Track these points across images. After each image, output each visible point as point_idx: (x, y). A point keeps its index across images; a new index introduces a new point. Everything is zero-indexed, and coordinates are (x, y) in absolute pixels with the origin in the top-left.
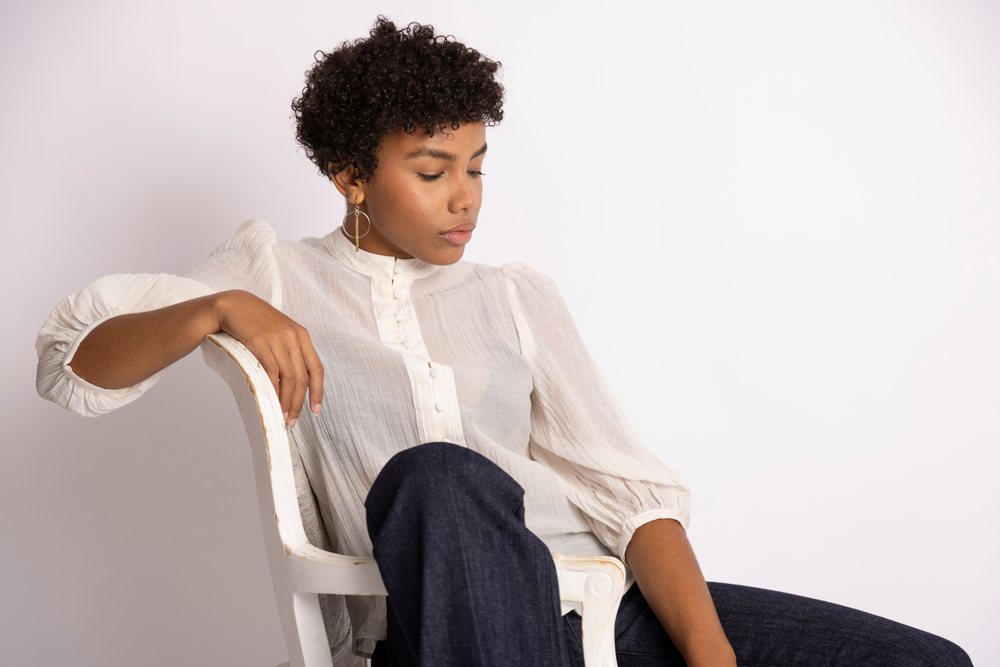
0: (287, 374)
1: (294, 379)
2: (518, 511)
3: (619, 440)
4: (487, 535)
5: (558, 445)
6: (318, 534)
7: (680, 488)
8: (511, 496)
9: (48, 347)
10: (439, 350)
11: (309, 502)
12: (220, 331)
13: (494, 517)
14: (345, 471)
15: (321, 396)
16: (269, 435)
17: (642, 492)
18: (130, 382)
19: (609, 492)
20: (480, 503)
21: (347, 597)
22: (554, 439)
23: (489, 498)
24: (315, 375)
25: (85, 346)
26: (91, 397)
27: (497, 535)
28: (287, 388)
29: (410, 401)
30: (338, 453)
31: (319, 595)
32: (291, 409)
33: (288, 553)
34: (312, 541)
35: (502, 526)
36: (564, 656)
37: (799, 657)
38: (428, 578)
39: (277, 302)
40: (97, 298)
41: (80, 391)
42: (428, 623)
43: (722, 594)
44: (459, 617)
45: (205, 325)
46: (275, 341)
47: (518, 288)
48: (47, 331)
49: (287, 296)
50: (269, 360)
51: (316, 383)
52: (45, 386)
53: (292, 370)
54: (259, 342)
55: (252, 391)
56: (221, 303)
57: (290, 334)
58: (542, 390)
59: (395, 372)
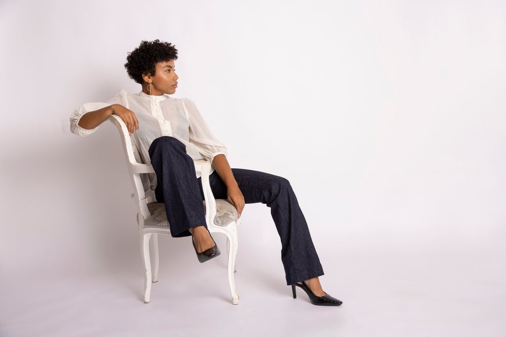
1: (131, 124)
2: (185, 151)
3: (210, 137)
4: (178, 156)
5: (196, 139)
7: (224, 147)
9: (73, 120)
10: (166, 117)
12: (113, 114)
13: (179, 152)
14: (145, 147)
15: (138, 127)
16: (125, 137)
17: (215, 148)
18: (93, 128)
19: (208, 149)
20: (175, 149)
21: (148, 174)
22: (195, 137)
23: (177, 147)
24: (136, 123)
25: (81, 120)
26: (84, 132)
27: (180, 156)
28: (130, 126)
29: (160, 129)
30: (144, 143)
31: (140, 174)
32: (130, 131)
33: (132, 164)
34: (137, 161)
35: (181, 154)
36: (197, 183)
37: (251, 184)
38: (164, 166)
39: (128, 107)
40: (83, 108)
41: (81, 131)
42: (164, 177)
43: (234, 171)
44: (172, 175)
45: (109, 112)
46: (126, 115)
47: (185, 103)
48: (72, 117)
49: (130, 106)
50: (125, 119)
51: (137, 125)
52: (72, 130)
53: (131, 122)
54: (122, 115)
55: (121, 126)
56: (112, 107)
57: (130, 114)
58: (191, 126)
59: (156, 123)
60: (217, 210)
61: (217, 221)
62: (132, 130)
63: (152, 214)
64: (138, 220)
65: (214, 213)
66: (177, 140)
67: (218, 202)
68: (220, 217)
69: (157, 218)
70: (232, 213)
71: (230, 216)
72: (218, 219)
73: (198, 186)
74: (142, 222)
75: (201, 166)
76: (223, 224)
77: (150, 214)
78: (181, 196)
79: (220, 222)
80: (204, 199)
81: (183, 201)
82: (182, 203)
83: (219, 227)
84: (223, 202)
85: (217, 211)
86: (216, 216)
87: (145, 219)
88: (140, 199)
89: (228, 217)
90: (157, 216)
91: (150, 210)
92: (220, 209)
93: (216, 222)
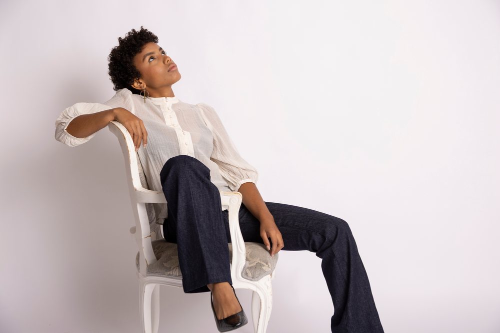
0: (136, 134)
1: (138, 136)
2: (209, 177)
4: (198, 183)
6: (145, 185)
7: (255, 172)
8: (206, 172)
9: (60, 124)
11: (143, 175)
12: (115, 120)
13: (200, 178)
15: (146, 141)
16: (130, 153)
17: (244, 173)
18: (85, 136)
20: (196, 174)
21: (154, 204)
23: (199, 172)
24: (145, 135)
25: (71, 124)
26: (72, 140)
27: (201, 184)
28: (136, 138)
29: (177, 142)
31: (146, 204)
32: (137, 145)
33: (136, 190)
35: (203, 181)
36: (222, 221)
37: (296, 224)
39: (133, 112)
40: (76, 110)
41: (69, 138)
42: (179, 211)
44: (189, 209)
45: (110, 118)
46: (132, 124)
48: (59, 119)
49: (136, 111)
50: (130, 129)
51: (145, 138)
52: (57, 137)
53: (138, 133)
54: (127, 123)
55: (125, 139)
56: (115, 111)
57: (137, 122)
58: (216, 139)
59: (173, 134)
60: (247, 257)
61: (247, 274)
62: (138, 144)
63: (158, 258)
64: (138, 265)
65: (243, 262)
66: (199, 162)
67: (248, 247)
68: (251, 267)
69: (165, 264)
70: (267, 263)
71: (264, 268)
72: (248, 271)
73: (223, 226)
74: (143, 267)
75: (229, 198)
76: (253, 278)
77: (155, 258)
78: (200, 238)
79: (250, 275)
80: (229, 240)
81: (203, 246)
82: (200, 249)
83: (248, 281)
84: (256, 248)
85: (247, 259)
86: (245, 265)
87: (148, 264)
88: (143, 237)
89: (261, 269)
90: (166, 262)
91: (155, 252)
92: (250, 256)
93: (245, 274)
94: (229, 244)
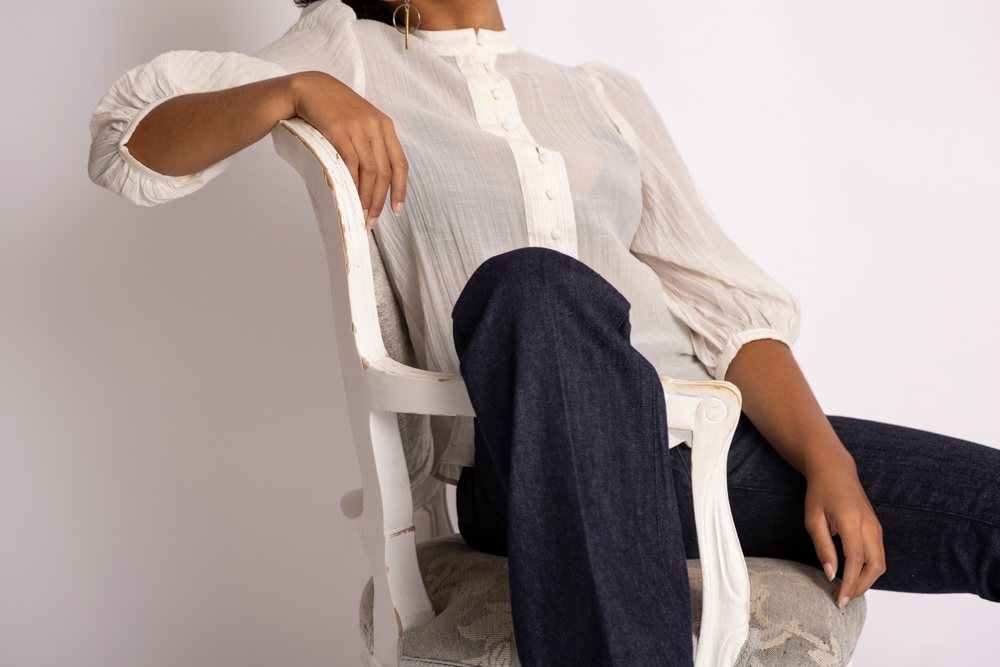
0: (367, 167)
1: (375, 173)
2: (624, 328)
4: (587, 352)
6: (398, 347)
8: (616, 311)
9: (105, 125)
12: (295, 117)
13: (595, 333)
15: (404, 193)
16: (347, 235)
18: (193, 170)
19: (717, 307)
20: (581, 317)
23: (590, 311)
24: (398, 170)
25: (145, 125)
26: (148, 184)
27: (598, 353)
28: (367, 181)
29: (518, 187)
31: (398, 414)
32: (371, 207)
33: (365, 366)
34: (391, 355)
35: (604, 344)
36: (670, 489)
37: (935, 497)
38: (520, 399)
39: (359, 86)
40: (160, 75)
41: (136, 176)
42: (519, 448)
44: (554, 441)
45: (278, 108)
46: (356, 129)
48: (101, 109)
50: (348, 148)
51: (399, 180)
52: (96, 170)
54: (337, 129)
55: (330, 185)
56: (297, 84)
57: (373, 124)
58: (652, 184)
59: (501, 159)
60: (753, 615)
62: (376, 201)
63: (438, 608)
64: (368, 626)
65: (740, 632)
66: (591, 273)
67: (758, 576)
68: (767, 652)
69: (464, 632)
70: (825, 639)
71: (813, 655)
73: (672, 505)
74: (387, 637)
75: (695, 401)
77: (428, 606)
78: (590, 548)
80: (692, 550)
81: (599, 577)
82: (591, 586)
84: (790, 580)
85: (754, 623)
86: (747, 645)
87: (405, 626)
88: (387, 532)
89: (805, 659)
90: (466, 622)
91: (427, 584)
92: (766, 611)
94: (690, 563)
